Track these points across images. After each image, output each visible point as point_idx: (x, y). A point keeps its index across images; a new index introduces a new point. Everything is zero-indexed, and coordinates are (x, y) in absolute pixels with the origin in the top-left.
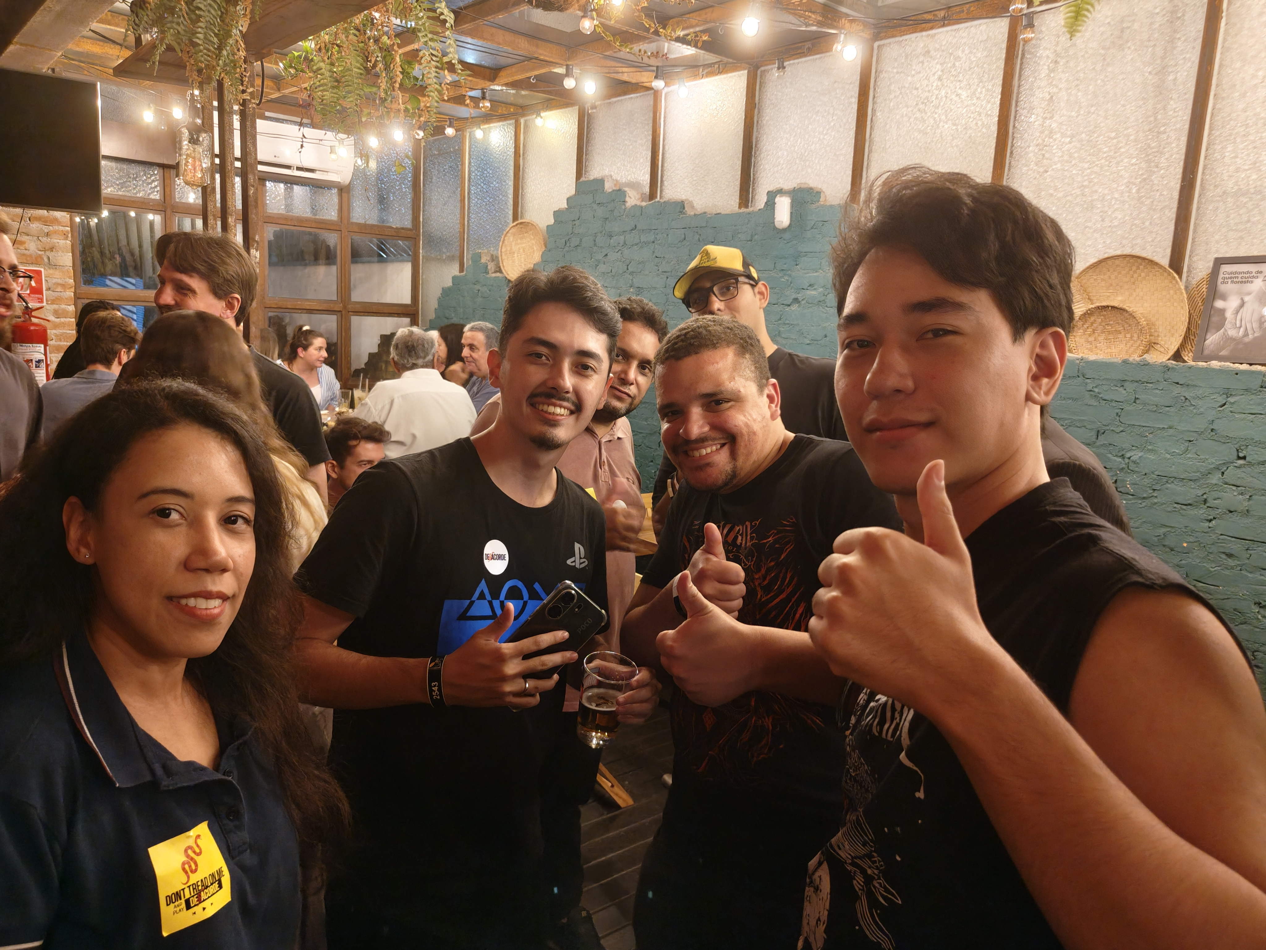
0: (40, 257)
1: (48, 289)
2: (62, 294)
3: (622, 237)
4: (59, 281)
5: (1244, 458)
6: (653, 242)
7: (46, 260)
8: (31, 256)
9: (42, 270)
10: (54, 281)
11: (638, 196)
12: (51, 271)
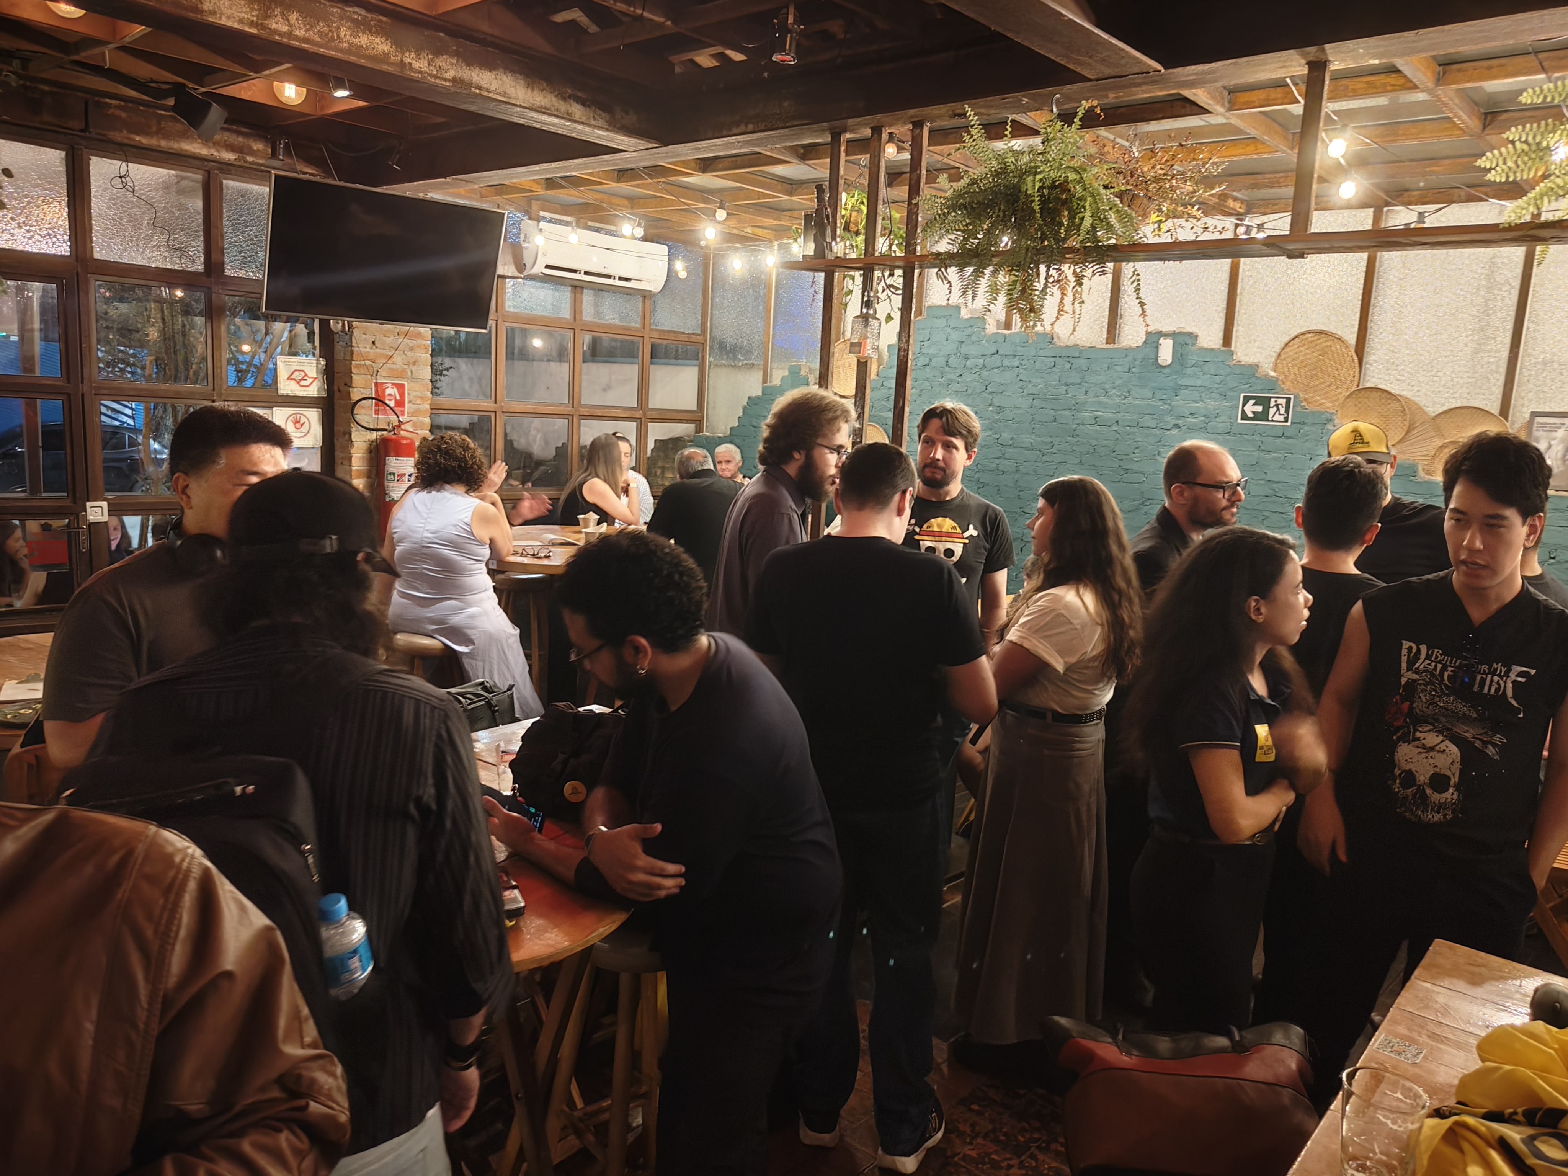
0: (404, 370)
1: (410, 402)
2: (420, 406)
3: (982, 361)
4: (419, 394)
5: (1554, 558)
6: (1018, 367)
7: (409, 373)
8: (397, 369)
9: (406, 383)
10: (415, 394)
11: (994, 324)
12: (413, 384)
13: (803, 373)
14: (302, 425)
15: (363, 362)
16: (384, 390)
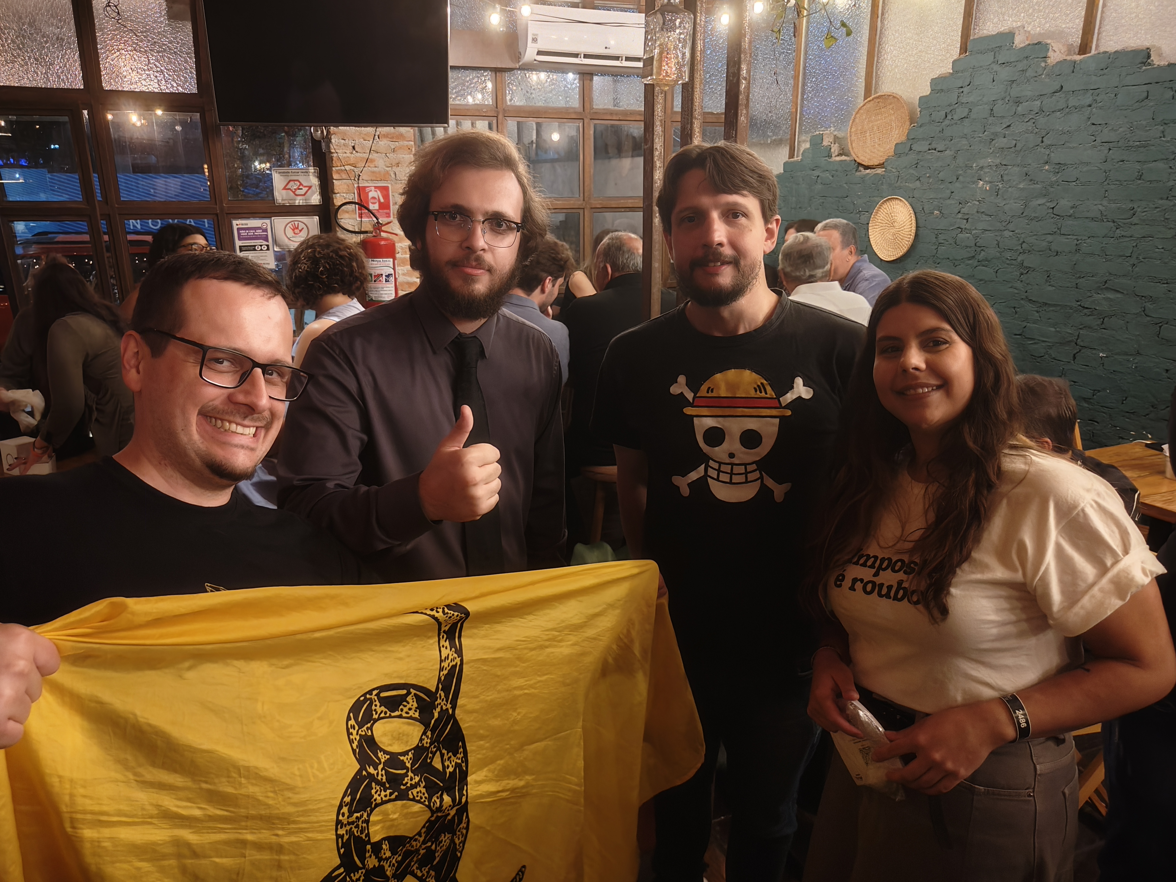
0: (387, 173)
3: (1038, 103)
6: (1090, 106)
7: (393, 176)
8: (379, 172)
9: (390, 185)
11: (1064, 49)
13: (825, 143)
14: (300, 231)
15: (343, 168)
16: (367, 194)
